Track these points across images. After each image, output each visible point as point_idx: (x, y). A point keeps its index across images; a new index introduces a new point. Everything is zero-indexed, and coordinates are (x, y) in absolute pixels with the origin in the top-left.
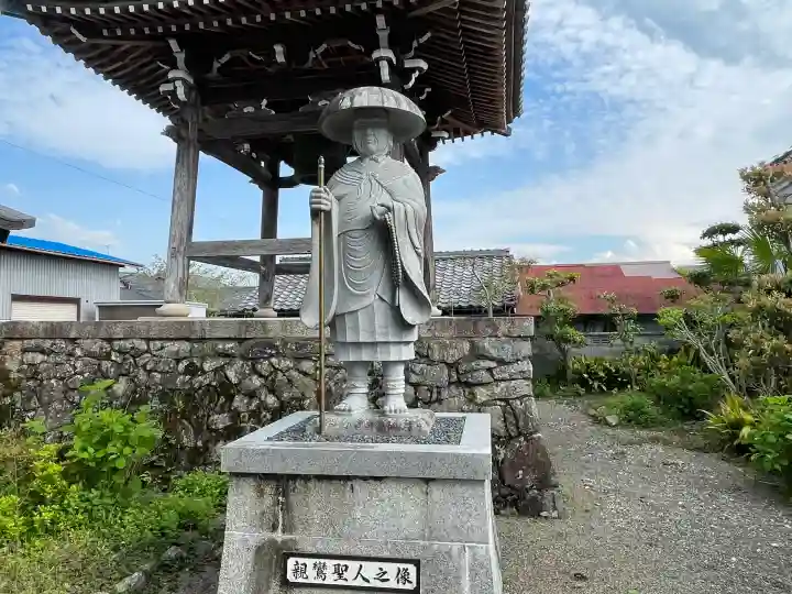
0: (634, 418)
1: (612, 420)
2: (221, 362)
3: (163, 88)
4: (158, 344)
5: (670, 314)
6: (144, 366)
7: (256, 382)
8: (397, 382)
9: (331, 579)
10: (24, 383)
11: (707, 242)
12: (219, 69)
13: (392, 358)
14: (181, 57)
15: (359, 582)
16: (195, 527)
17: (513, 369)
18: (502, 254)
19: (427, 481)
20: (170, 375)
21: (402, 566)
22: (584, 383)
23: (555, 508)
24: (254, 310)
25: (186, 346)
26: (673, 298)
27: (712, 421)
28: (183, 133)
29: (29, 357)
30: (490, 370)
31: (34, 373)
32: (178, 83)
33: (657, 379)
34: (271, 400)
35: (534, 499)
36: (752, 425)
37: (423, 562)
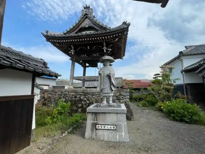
0: (144, 105)
1: (141, 106)
2: (80, 96)
3: (70, 52)
4: (70, 93)
5: (149, 88)
6: (67, 96)
7: (86, 99)
8: (111, 99)
9: (103, 128)
10: (48, 99)
11: (155, 77)
12: (79, 50)
13: (110, 95)
14: (73, 48)
15: (107, 129)
16: (78, 122)
17: (126, 97)
18: (121, 78)
19: (117, 113)
20: (72, 98)
21: (114, 126)
22: (135, 100)
23: (133, 119)
24: (82, 87)
25: (74, 93)
26: (149, 85)
27: (157, 106)
28: (73, 59)
29: (49, 95)
30: (122, 97)
31: (49, 97)
32: (72, 52)
33: (148, 99)
34: (88, 102)
35: (130, 118)
36: (163, 106)
37: (117, 126)
